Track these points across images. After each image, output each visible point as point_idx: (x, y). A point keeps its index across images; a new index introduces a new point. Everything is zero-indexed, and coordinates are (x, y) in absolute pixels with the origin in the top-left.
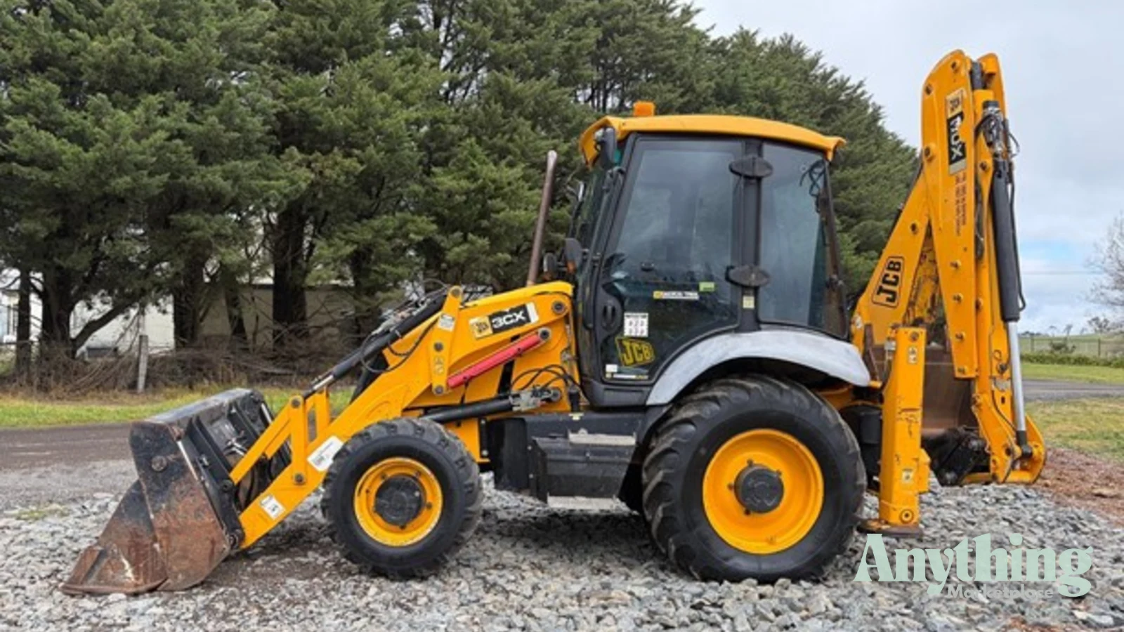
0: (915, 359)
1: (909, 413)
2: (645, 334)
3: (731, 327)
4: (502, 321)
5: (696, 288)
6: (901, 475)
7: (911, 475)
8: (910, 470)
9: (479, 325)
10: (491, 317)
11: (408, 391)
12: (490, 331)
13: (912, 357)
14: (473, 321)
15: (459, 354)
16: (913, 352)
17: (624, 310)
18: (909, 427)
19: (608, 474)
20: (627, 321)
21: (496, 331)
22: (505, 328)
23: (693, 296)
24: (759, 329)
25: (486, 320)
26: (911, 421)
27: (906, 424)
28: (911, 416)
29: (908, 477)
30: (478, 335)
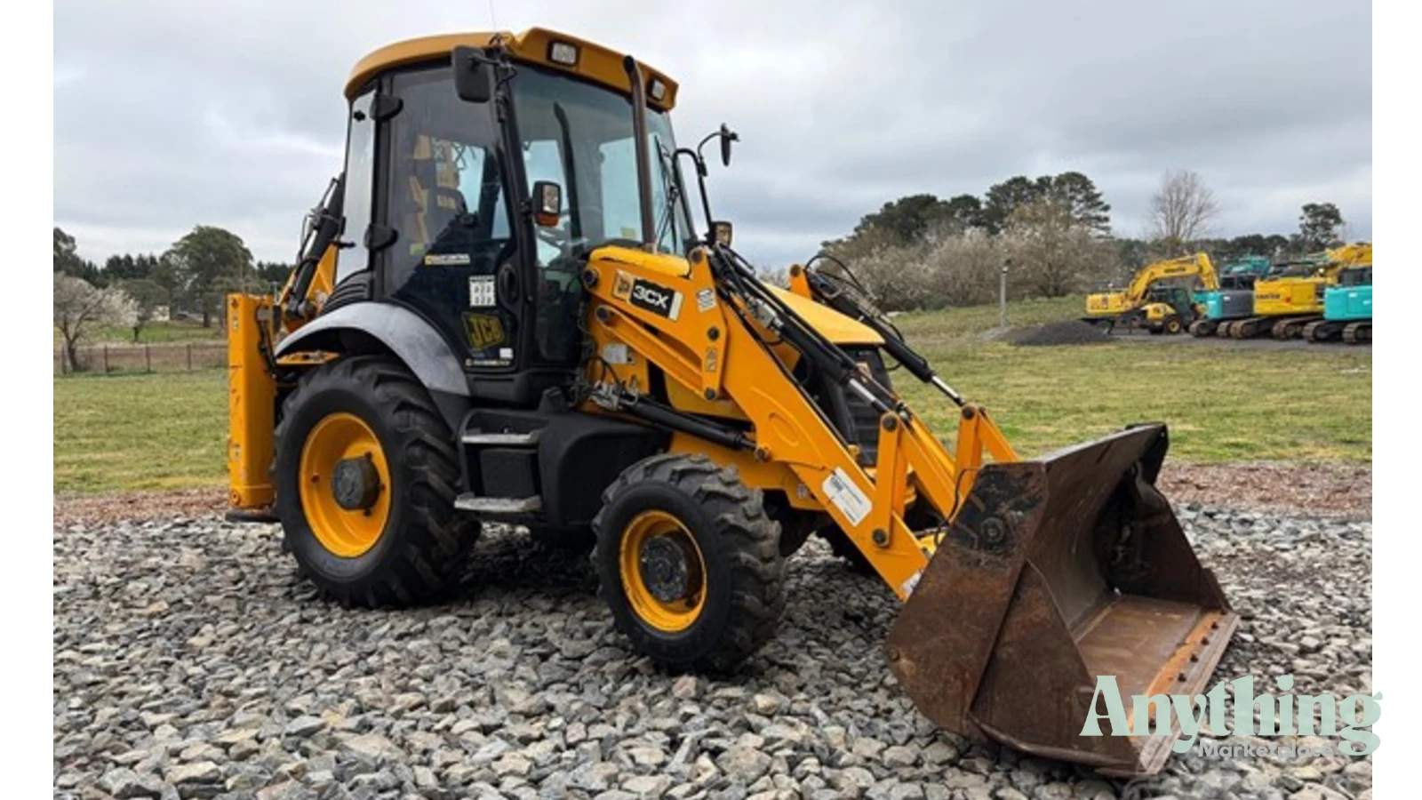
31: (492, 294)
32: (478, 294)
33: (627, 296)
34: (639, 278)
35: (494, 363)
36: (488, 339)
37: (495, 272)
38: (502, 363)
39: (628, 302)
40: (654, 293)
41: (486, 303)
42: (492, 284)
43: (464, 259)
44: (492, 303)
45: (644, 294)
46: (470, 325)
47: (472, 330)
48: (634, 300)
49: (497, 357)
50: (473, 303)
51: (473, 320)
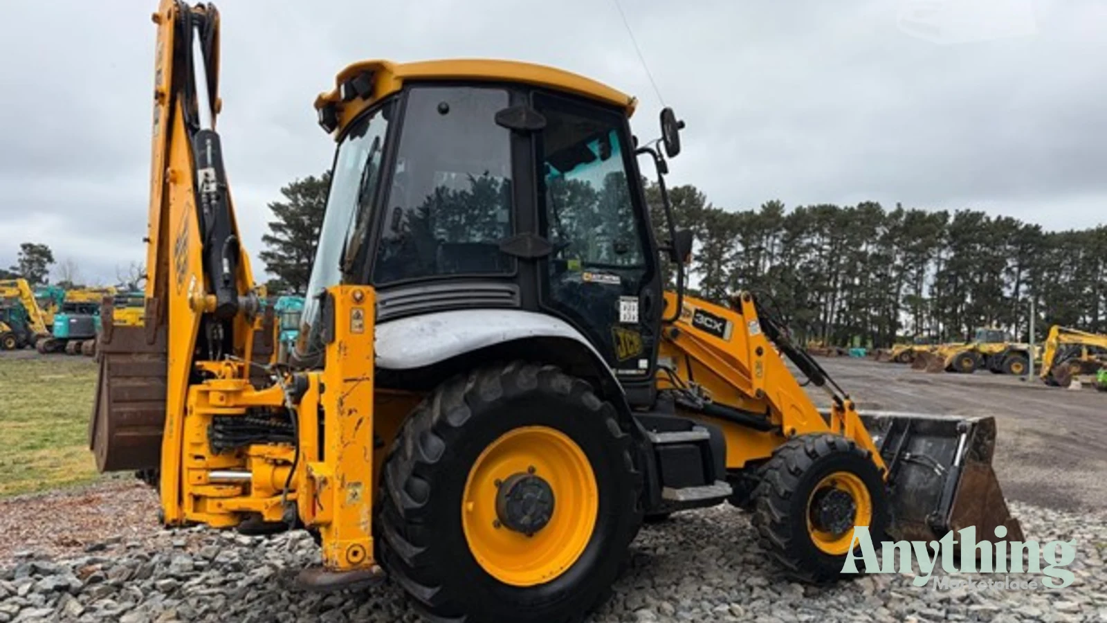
31: (635, 313)
32: (626, 312)
33: (690, 321)
34: (699, 308)
35: (633, 372)
36: (631, 352)
37: (638, 295)
38: (640, 372)
39: (691, 326)
40: (711, 320)
41: (631, 320)
42: (636, 305)
43: (616, 280)
44: (636, 320)
45: (703, 320)
46: (618, 338)
47: (619, 343)
48: (694, 324)
49: (636, 367)
50: (622, 319)
51: (621, 334)
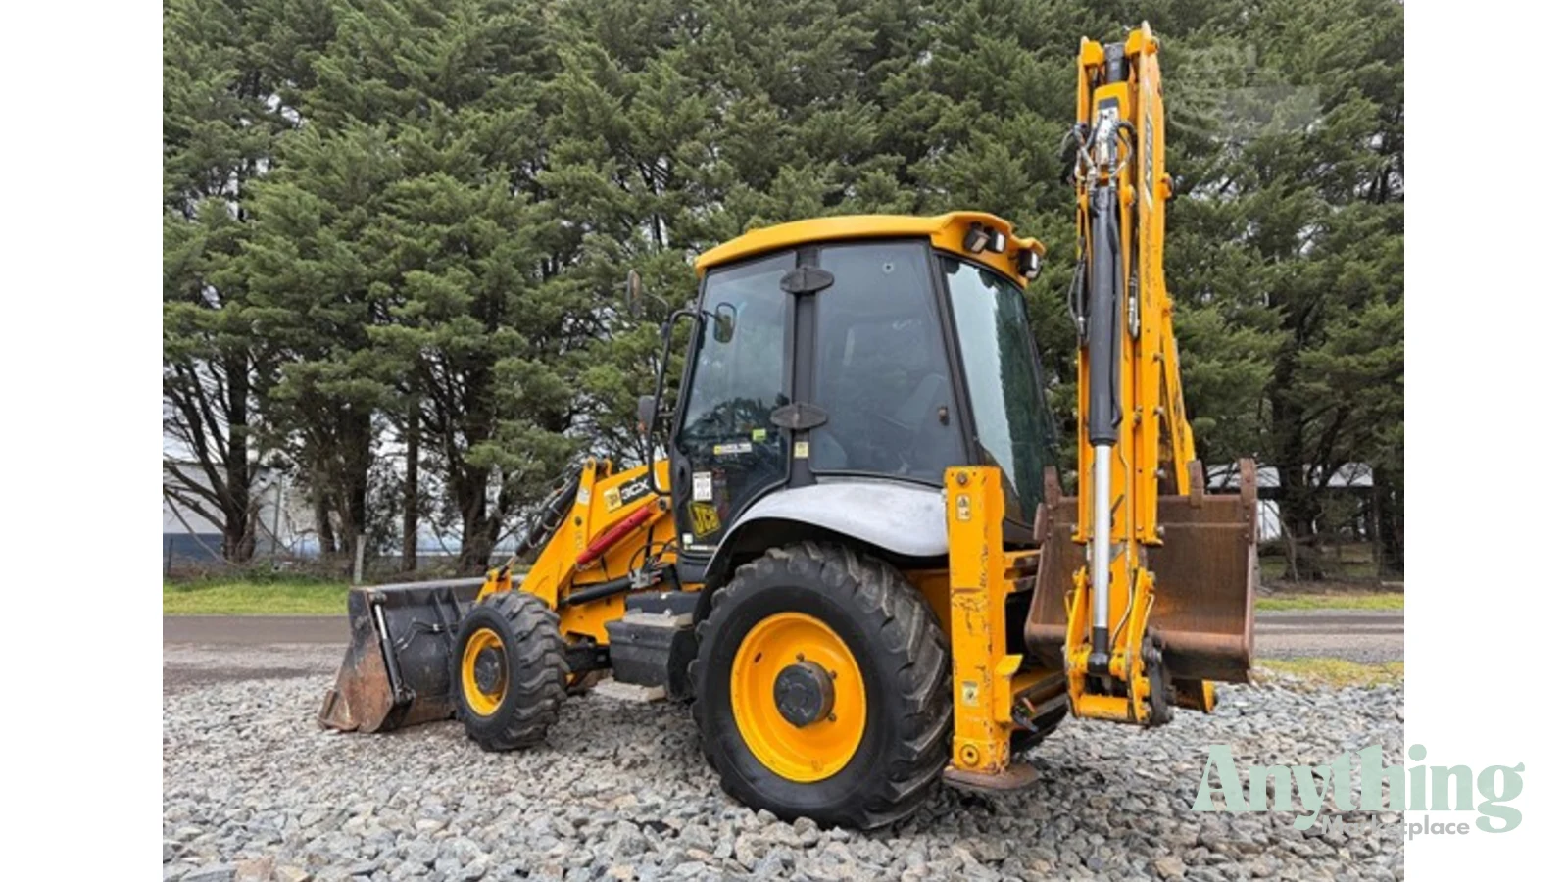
0: (967, 513)
1: (966, 596)
2: (710, 497)
3: (780, 482)
4: (629, 492)
5: (749, 437)
6: (961, 692)
7: (976, 692)
8: (974, 685)
9: (611, 497)
10: (621, 488)
11: (561, 566)
12: (619, 503)
13: (963, 510)
14: (608, 493)
15: (597, 527)
16: (964, 503)
17: (693, 471)
18: (968, 616)
19: (654, 661)
20: (696, 482)
21: (625, 502)
22: (633, 498)
23: (747, 447)
24: (816, 483)
25: (617, 491)
26: (969, 608)
27: (964, 612)
28: (969, 600)
29: (971, 695)
30: (611, 508)
